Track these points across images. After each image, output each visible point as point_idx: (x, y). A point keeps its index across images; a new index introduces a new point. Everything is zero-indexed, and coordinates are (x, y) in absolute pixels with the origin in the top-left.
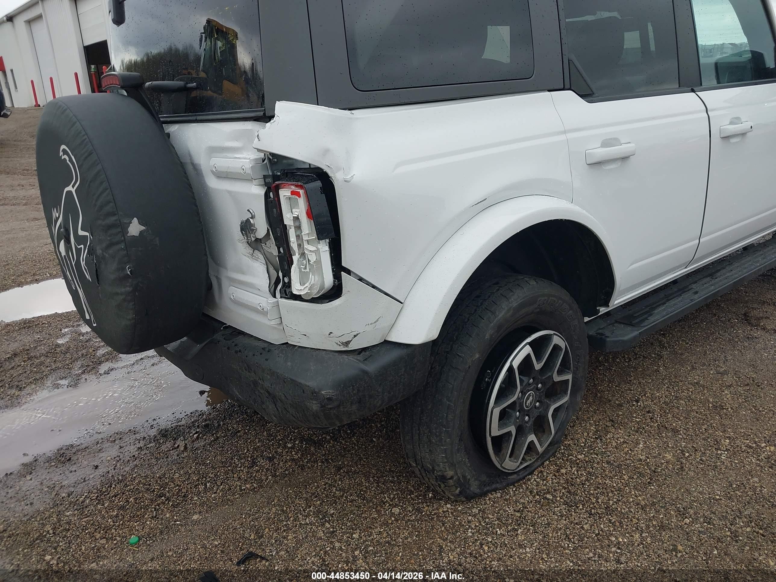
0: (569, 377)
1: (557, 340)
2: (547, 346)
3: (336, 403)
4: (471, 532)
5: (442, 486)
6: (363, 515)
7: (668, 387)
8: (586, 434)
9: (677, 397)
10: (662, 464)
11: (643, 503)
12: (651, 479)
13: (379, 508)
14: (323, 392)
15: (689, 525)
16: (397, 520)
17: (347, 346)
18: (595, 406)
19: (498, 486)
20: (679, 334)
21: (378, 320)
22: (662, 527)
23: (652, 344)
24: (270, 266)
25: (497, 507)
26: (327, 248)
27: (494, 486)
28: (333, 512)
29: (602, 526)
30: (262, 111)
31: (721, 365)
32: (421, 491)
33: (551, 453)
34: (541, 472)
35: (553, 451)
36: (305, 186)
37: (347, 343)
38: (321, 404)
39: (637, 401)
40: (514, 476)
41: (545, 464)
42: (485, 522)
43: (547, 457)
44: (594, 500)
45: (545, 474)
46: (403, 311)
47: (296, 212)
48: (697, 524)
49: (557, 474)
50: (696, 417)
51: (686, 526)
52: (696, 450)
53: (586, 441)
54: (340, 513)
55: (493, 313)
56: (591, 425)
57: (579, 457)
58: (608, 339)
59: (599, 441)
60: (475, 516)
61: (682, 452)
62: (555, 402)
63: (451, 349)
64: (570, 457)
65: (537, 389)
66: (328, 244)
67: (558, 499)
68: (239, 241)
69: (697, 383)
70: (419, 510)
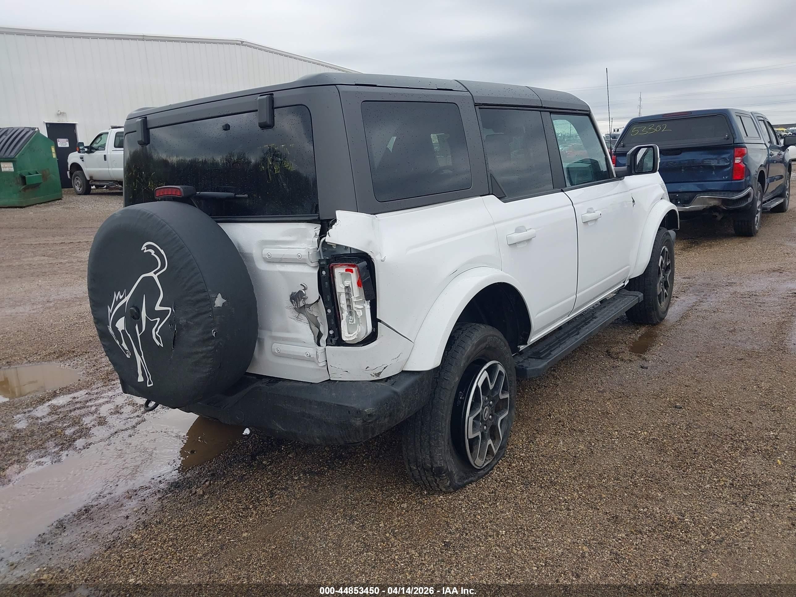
0: (507, 396)
1: (500, 368)
2: (495, 372)
3: (374, 418)
4: (464, 510)
5: (438, 480)
6: (381, 512)
7: (568, 405)
8: (521, 441)
9: (576, 410)
10: (579, 452)
11: (573, 476)
12: (575, 462)
13: (390, 506)
14: (366, 410)
15: (606, 483)
16: (408, 511)
17: (378, 376)
18: (521, 422)
19: (472, 478)
20: (565, 369)
21: (399, 356)
22: (590, 487)
23: (548, 377)
24: (312, 324)
25: (476, 493)
26: (369, 307)
27: (470, 479)
28: (356, 514)
29: (551, 492)
30: (317, 216)
31: (600, 386)
32: (417, 491)
33: (501, 455)
34: (498, 467)
35: (503, 453)
36: (358, 265)
37: (379, 374)
38: (363, 420)
39: (550, 416)
40: (482, 471)
41: (499, 462)
42: (471, 502)
43: (500, 457)
44: (541, 479)
45: (502, 468)
46: (415, 348)
47: (347, 283)
48: (610, 481)
49: (510, 467)
50: (592, 421)
51: (604, 484)
52: (598, 441)
53: (522, 445)
54: (362, 513)
55: (464, 348)
56: (522, 434)
57: (522, 455)
58: (528, 369)
59: (531, 444)
60: (462, 500)
61: (590, 442)
62: (501, 415)
63: (439, 376)
64: (516, 456)
65: (490, 405)
66: (369, 303)
67: (517, 482)
68: (287, 307)
69: (587, 400)
70: (421, 503)
